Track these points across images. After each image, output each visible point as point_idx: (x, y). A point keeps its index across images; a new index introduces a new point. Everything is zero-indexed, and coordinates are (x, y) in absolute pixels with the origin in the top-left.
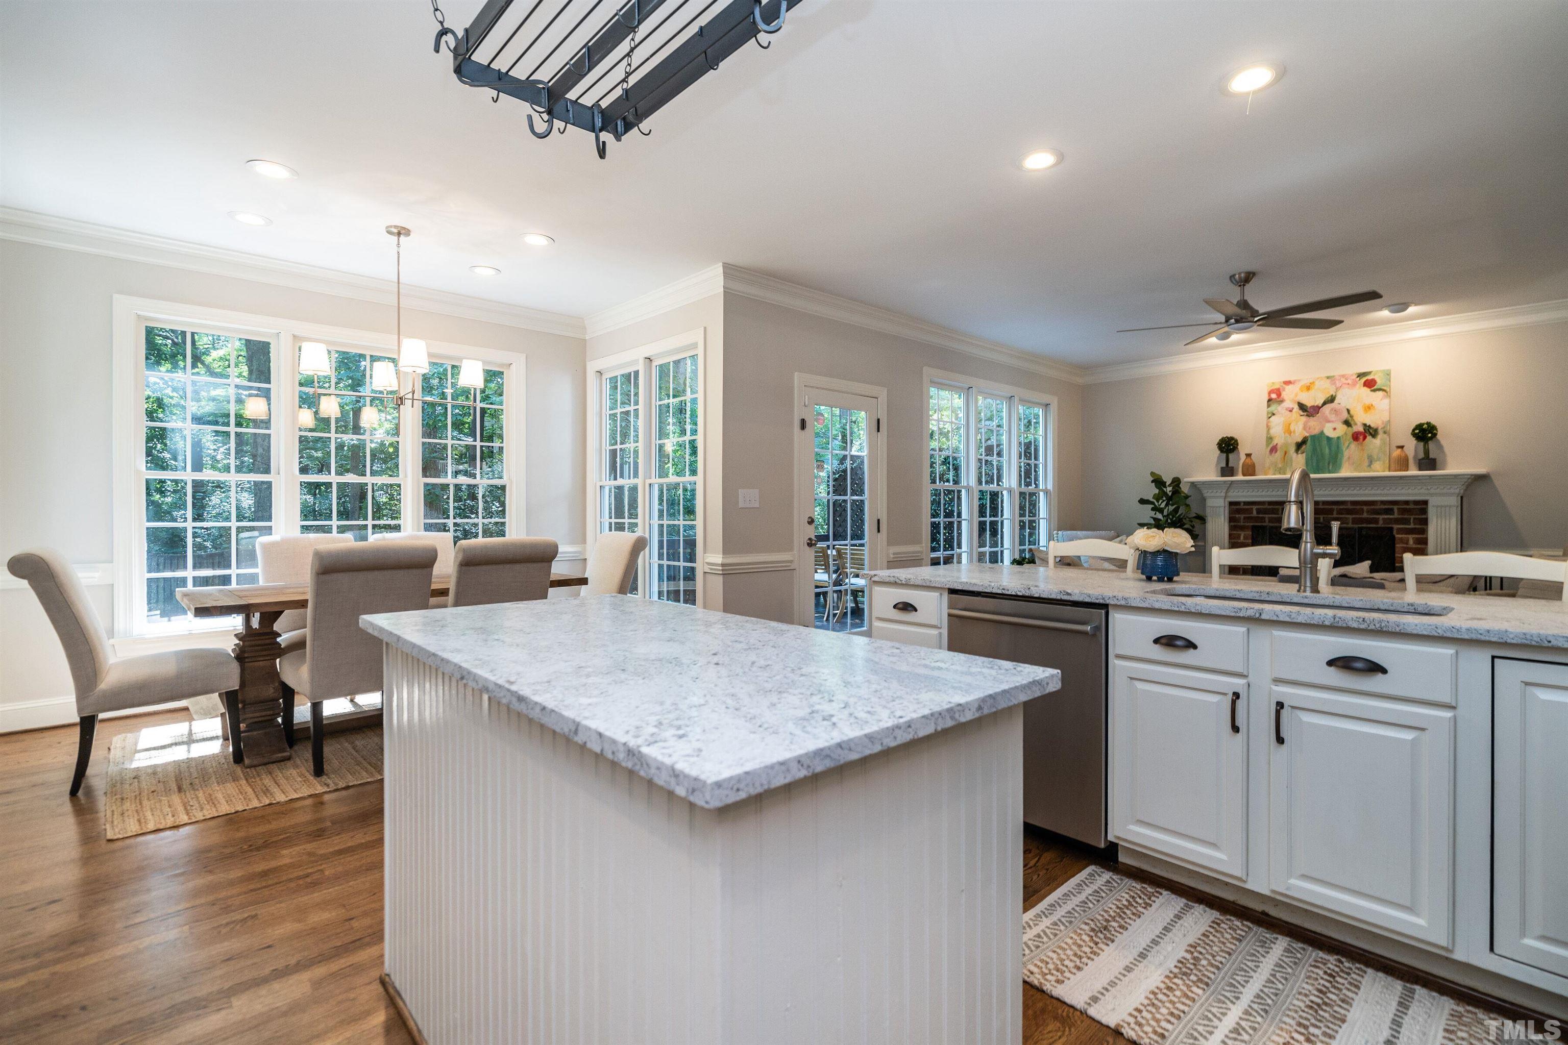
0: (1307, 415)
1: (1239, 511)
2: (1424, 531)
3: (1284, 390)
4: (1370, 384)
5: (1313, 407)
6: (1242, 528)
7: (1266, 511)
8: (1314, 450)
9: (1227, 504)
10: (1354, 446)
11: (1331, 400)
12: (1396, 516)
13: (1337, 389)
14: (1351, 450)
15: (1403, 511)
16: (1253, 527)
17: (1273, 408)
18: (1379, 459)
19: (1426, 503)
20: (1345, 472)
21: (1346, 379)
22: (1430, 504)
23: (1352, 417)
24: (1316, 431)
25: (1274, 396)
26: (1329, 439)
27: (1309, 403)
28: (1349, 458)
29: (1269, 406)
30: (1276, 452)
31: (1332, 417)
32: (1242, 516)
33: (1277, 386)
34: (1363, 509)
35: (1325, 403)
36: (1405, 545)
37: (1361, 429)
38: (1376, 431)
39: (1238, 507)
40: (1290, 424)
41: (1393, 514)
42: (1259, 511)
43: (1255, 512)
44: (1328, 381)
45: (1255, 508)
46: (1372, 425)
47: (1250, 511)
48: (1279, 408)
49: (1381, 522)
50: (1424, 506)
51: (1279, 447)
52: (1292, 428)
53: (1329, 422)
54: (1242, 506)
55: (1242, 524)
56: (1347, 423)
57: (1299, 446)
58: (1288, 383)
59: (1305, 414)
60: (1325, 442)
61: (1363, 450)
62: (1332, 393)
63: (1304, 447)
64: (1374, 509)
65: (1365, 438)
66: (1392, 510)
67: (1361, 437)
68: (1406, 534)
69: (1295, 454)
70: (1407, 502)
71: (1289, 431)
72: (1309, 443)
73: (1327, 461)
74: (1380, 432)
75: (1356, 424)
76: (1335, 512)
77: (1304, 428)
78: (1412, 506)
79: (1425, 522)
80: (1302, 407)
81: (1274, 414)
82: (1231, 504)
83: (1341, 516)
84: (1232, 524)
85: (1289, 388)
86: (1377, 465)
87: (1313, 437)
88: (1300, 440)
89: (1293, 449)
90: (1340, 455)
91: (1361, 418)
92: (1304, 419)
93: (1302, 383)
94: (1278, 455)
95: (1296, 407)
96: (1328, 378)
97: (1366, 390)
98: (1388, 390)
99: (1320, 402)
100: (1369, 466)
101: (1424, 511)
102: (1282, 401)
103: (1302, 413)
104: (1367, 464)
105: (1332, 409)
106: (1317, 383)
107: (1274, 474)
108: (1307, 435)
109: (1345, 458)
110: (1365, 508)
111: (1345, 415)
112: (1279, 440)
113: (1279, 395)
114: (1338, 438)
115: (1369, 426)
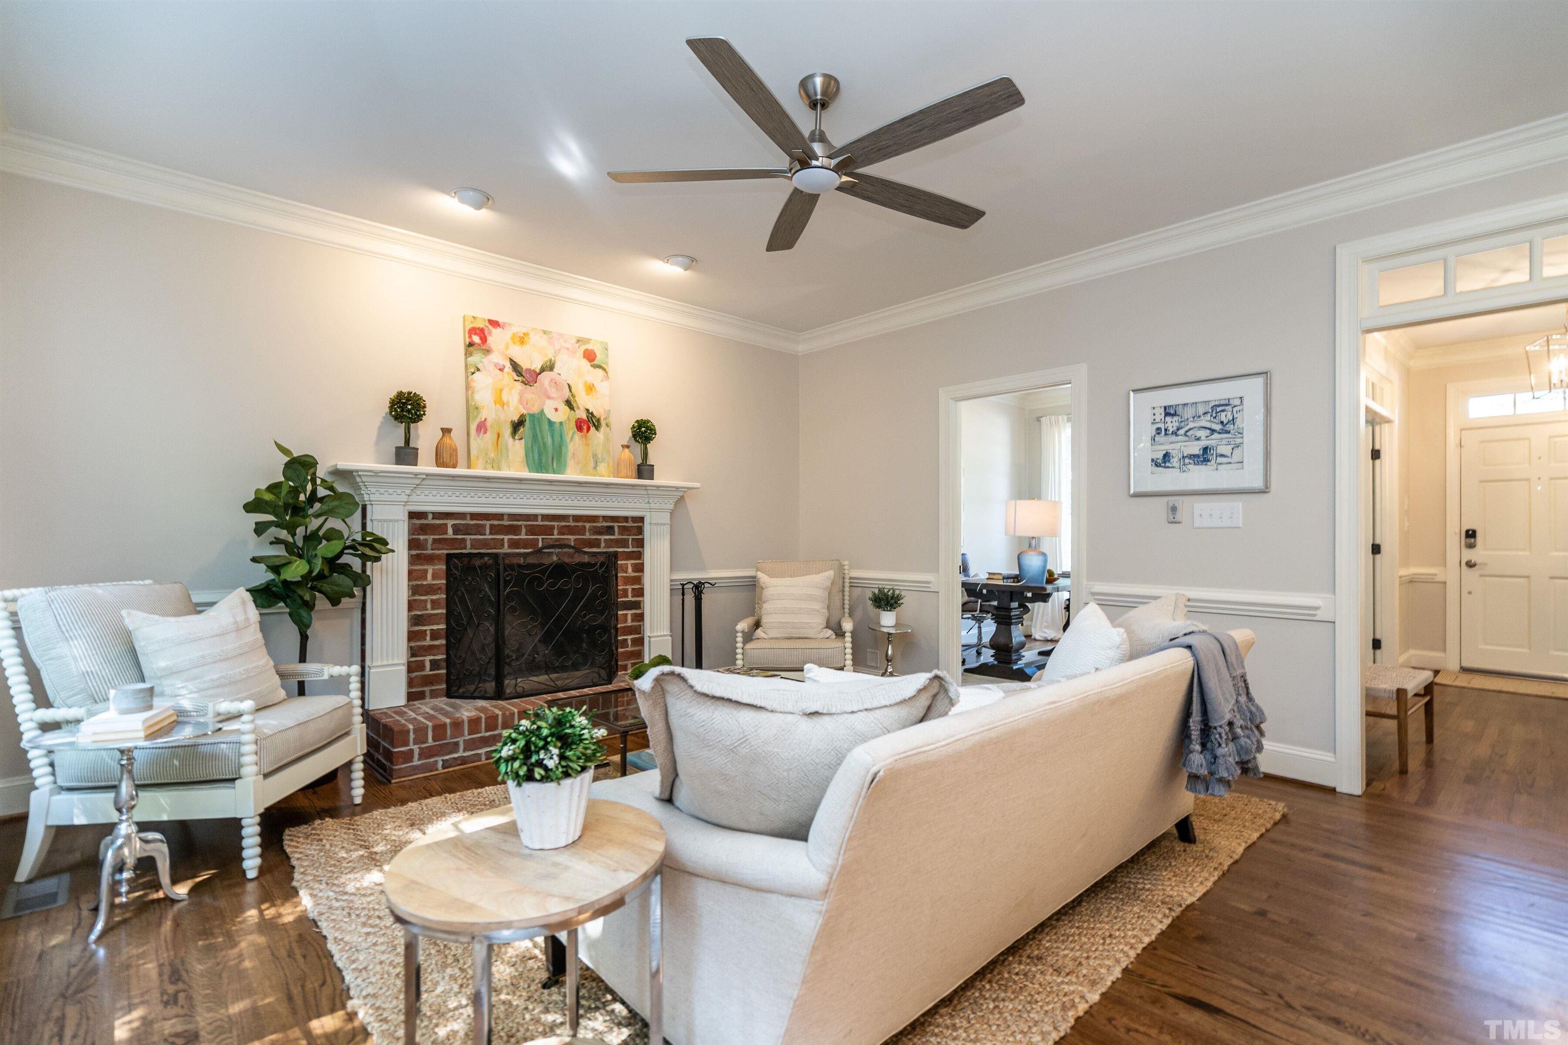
0: (523, 382)
1: (424, 529)
2: (639, 555)
3: (490, 333)
4: (590, 356)
5: (529, 370)
6: (430, 559)
7: (467, 530)
8: (535, 438)
9: (406, 517)
10: (578, 436)
11: (549, 367)
12: (616, 536)
13: (558, 352)
14: (574, 443)
15: (623, 530)
16: (449, 557)
17: (476, 358)
18: (604, 460)
19: (641, 519)
20: (571, 474)
21: (565, 342)
22: (647, 521)
23: (573, 396)
24: (535, 410)
25: (476, 339)
26: (551, 423)
27: (525, 364)
28: (574, 454)
29: (468, 354)
30: (485, 432)
31: (553, 392)
32: (430, 538)
33: (480, 325)
34: (585, 527)
35: (543, 370)
36: (624, 575)
37: (584, 416)
38: (598, 420)
39: (423, 521)
40: (501, 390)
41: (614, 535)
42: (457, 530)
43: (450, 531)
44: (545, 337)
45: (450, 523)
46: (595, 414)
47: (443, 529)
48: (485, 360)
49: (603, 545)
50: (640, 524)
51: (488, 424)
52: (505, 398)
53: (549, 398)
54: (430, 520)
55: (429, 552)
56: (569, 403)
57: (517, 426)
58: (494, 323)
59: (520, 379)
60: (546, 427)
61: (587, 445)
62: (551, 356)
63: (522, 430)
64: (595, 527)
65: (589, 429)
66: (612, 528)
67: (585, 427)
68: (626, 560)
69: (511, 439)
70: (626, 519)
71: (500, 402)
72: (527, 423)
73: (550, 455)
74: (603, 423)
75: (578, 408)
76: (556, 532)
77: (521, 401)
78: (630, 524)
79: (640, 543)
80: (515, 366)
81: (478, 370)
82: (412, 515)
83: (563, 537)
84: (414, 552)
85: (496, 332)
86: (602, 467)
87: (532, 416)
88: (516, 419)
89: (507, 431)
90: (563, 448)
91: (584, 402)
92: (519, 386)
93: (515, 330)
94: (490, 437)
95: (508, 365)
96: (545, 332)
97: (585, 363)
98: (607, 370)
99: (537, 367)
100: (595, 468)
101: (640, 530)
102: (488, 351)
103: (517, 378)
104: (592, 465)
105: (551, 380)
106: (532, 335)
107: (485, 468)
108: (525, 412)
109: (570, 454)
110: (588, 525)
111: (567, 394)
112: (489, 412)
113: (484, 340)
114: (561, 423)
115: (592, 413)
